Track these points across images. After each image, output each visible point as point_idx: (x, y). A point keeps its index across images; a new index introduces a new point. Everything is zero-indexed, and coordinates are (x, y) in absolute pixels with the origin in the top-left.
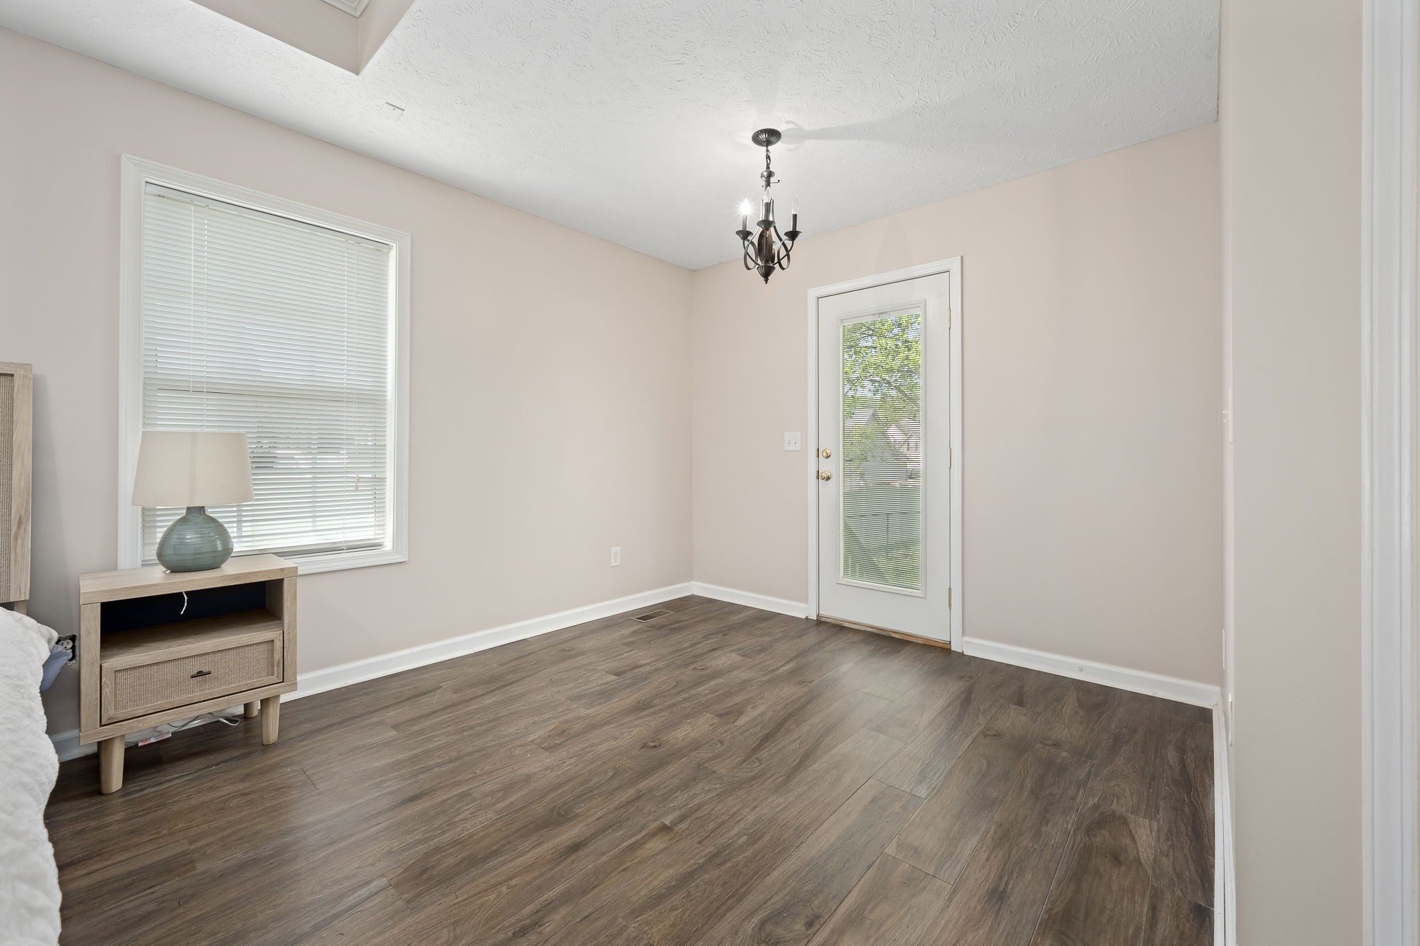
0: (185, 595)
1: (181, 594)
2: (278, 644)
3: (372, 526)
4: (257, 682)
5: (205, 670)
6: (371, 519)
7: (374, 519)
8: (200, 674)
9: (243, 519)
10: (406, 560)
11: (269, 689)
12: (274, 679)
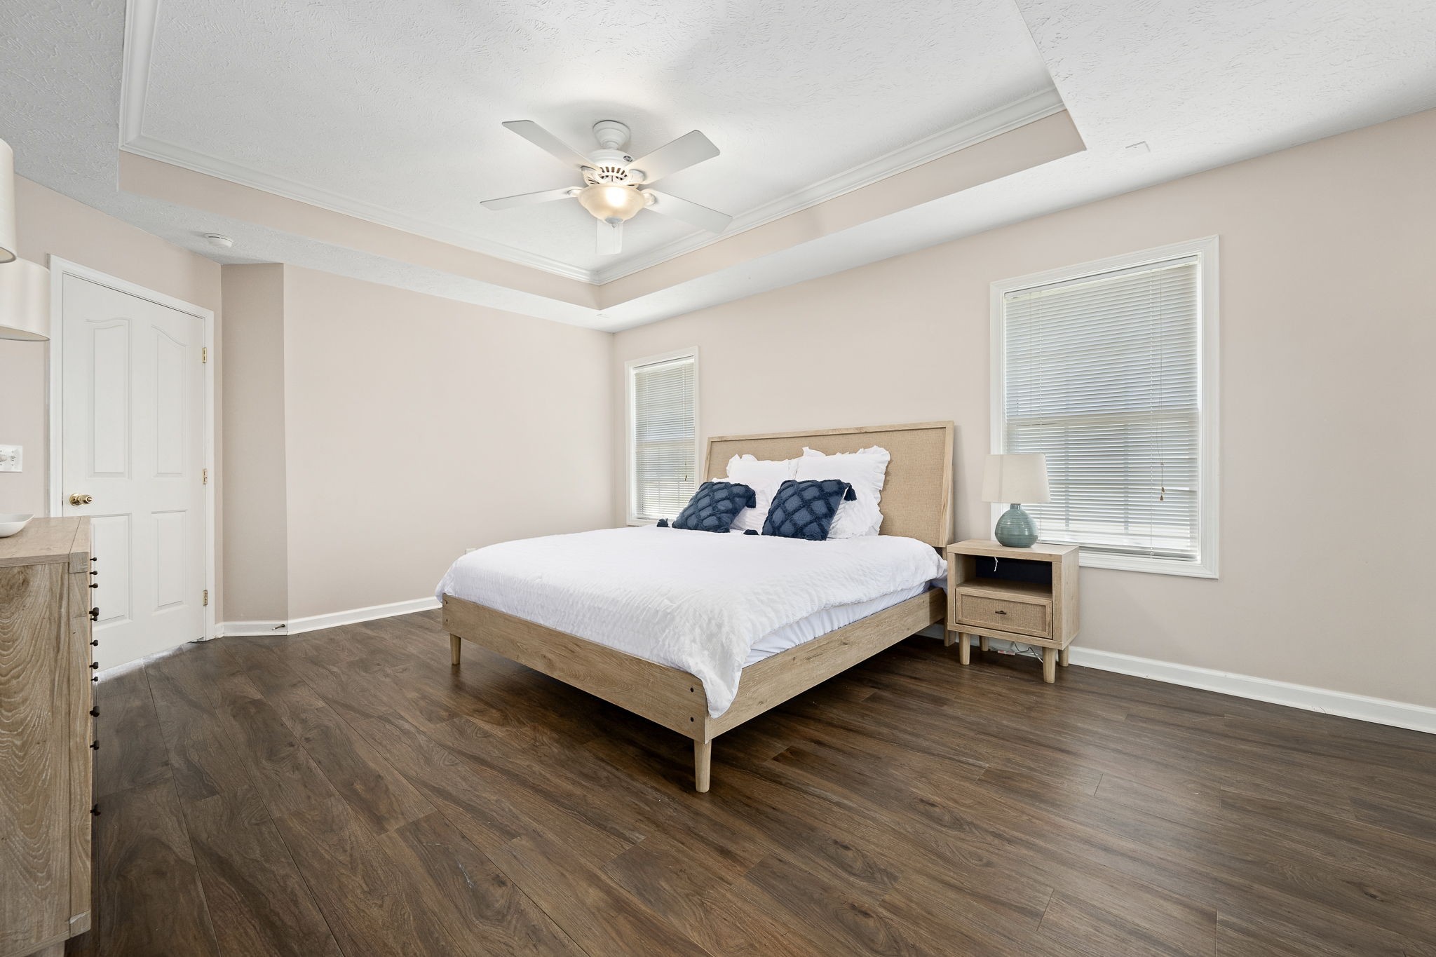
0: (996, 560)
1: (992, 558)
2: (1049, 610)
3: (1188, 538)
4: (1028, 630)
5: (1005, 611)
6: (1186, 531)
7: (1189, 532)
8: (1002, 613)
9: (1070, 518)
10: (1217, 577)
11: (1043, 641)
12: (1045, 634)
